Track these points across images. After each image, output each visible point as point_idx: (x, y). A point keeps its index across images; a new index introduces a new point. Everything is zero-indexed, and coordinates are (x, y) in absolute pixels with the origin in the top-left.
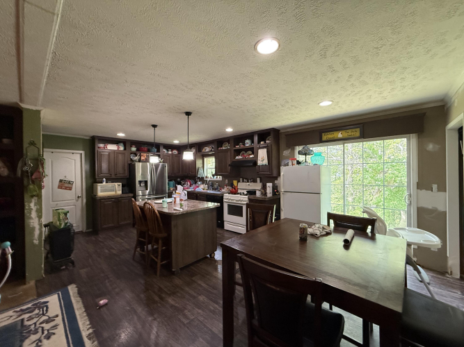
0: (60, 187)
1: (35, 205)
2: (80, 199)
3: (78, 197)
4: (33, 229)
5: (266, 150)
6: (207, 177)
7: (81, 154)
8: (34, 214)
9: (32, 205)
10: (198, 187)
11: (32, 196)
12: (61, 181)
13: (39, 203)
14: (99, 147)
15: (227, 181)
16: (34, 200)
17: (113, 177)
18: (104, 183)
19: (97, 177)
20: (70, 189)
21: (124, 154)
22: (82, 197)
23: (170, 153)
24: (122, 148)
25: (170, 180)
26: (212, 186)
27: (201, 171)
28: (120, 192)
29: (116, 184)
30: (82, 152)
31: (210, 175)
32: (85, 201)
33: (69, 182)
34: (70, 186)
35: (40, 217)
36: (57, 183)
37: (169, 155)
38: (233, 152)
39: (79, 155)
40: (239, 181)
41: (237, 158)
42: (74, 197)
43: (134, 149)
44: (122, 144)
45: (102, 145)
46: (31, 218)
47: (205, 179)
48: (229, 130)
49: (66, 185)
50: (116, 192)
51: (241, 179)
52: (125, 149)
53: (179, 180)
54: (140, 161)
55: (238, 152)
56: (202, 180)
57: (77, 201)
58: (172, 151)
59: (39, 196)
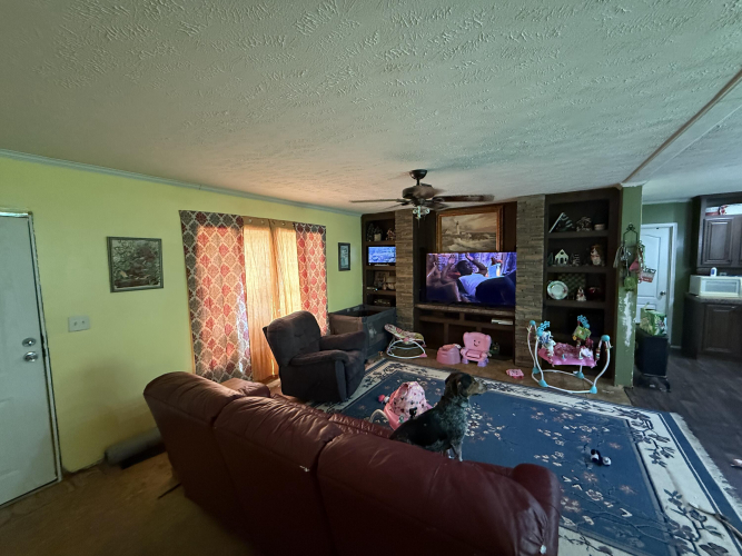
1: (629, 301)
2: (664, 297)
3: (662, 294)
4: (625, 328)
7: (671, 229)
8: (627, 311)
9: (626, 300)
11: (627, 290)
13: (634, 299)
14: (707, 214)
16: (628, 295)
17: (735, 265)
18: (714, 276)
19: (699, 265)
20: (650, 280)
22: (667, 294)
30: (674, 225)
32: (672, 300)
33: (649, 271)
34: (650, 276)
35: (633, 316)
39: (667, 230)
42: (654, 293)
45: (714, 210)
46: (624, 315)
49: (645, 275)
50: (740, 293)
57: (659, 299)
59: (634, 291)
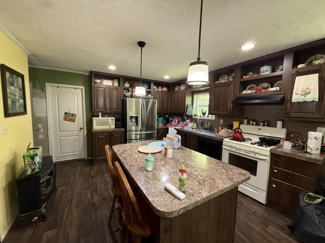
0: (65, 119)
2: (82, 130)
3: (81, 129)
5: (317, 75)
6: (195, 115)
7: (82, 89)
10: (186, 125)
12: (66, 113)
14: (95, 83)
15: (221, 121)
17: (108, 111)
18: (100, 117)
19: (94, 112)
20: (74, 121)
21: (118, 89)
22: (84, 129)
23: (160, 90)
24: (116, 84)
25: (159, 116)
26: (202, 125)
27: (189, 109)
28: (113, 127)
29: (110, 118)
30: (83, 87)
31: (199, 114)
32: (86, 132)
33: (73, 115)
34: (73, 118)
36: (63, 115)
37: (158, 92)
38: (238, 84)
39: (80, 90)
40: (241, 123)
41: (244, 92)
42: (77, 129)
43: (127, 85)
44: (116, 80)
45: (98, 81)
47: (194, 117)
48: (248, 47)
49: (70, 118)
50: (110, 126)
51: (246, 121)
52: (119, 85)
53: (167, 116)
54: (132, 96)
55: (244, 85)
56: (190, 117)
57: (80, 132)
58: (162, 88)
